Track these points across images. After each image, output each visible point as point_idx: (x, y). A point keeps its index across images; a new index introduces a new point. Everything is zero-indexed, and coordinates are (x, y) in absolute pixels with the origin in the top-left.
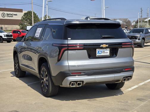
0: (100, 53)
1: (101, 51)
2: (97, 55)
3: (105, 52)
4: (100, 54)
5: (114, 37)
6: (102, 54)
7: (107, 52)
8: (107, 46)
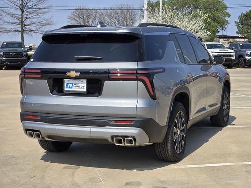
0: (71, 87)
1: (72, 84)
2: (65, 89)
3: (79, 85)
4: (69, 88)
5: (101, 59)
6: (74, 89)
7: (82, 86)
8: (78, 74)
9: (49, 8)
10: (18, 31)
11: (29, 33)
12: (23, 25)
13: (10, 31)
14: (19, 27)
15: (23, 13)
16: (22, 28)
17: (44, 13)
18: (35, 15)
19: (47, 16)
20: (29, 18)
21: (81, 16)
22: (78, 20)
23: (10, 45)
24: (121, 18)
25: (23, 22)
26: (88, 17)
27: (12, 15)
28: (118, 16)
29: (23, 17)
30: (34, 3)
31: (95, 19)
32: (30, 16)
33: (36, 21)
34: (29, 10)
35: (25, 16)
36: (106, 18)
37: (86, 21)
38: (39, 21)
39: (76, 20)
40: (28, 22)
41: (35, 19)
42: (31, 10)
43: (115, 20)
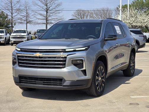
9: (62, 10)
10: (44, 23)
11: (50, 24)
12: (47, 20)
13: (39, 24)
14: (45, 21)
15: (47, 13)
16: (47, 22)
17: (59, 13)
18: (54, 14)
19: (61, 15)
20: (51, 16)
21: (80, 14)
22: (78, 17)
23: (41, 31)
24: (103, 15)
25: (47, 18)
26: (84, 15)
27: (41, 15)
28: (102, 14)
29: (47, 15)
30: (53, 7)
31: (88, 16)
32: (51, 15)
33: (54, 17)
34: (50, 11)
35: (48, 15)
36: (94, 15)
37: (83, 17)
38: (56, 18)
39: (77, 17)
40: (49, 18)
41: (54, 16)
42: (52, 11)
43: (100, 17)
